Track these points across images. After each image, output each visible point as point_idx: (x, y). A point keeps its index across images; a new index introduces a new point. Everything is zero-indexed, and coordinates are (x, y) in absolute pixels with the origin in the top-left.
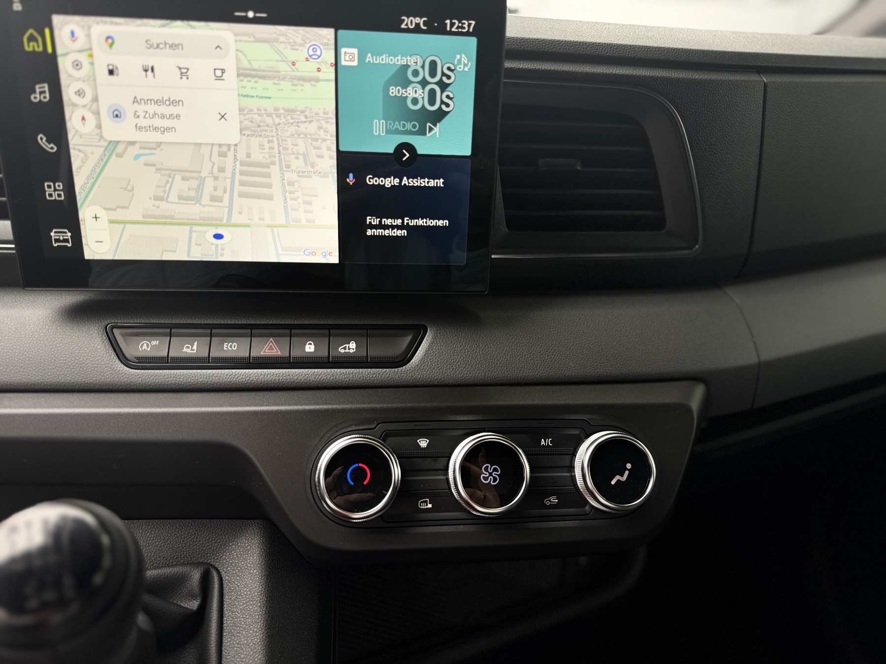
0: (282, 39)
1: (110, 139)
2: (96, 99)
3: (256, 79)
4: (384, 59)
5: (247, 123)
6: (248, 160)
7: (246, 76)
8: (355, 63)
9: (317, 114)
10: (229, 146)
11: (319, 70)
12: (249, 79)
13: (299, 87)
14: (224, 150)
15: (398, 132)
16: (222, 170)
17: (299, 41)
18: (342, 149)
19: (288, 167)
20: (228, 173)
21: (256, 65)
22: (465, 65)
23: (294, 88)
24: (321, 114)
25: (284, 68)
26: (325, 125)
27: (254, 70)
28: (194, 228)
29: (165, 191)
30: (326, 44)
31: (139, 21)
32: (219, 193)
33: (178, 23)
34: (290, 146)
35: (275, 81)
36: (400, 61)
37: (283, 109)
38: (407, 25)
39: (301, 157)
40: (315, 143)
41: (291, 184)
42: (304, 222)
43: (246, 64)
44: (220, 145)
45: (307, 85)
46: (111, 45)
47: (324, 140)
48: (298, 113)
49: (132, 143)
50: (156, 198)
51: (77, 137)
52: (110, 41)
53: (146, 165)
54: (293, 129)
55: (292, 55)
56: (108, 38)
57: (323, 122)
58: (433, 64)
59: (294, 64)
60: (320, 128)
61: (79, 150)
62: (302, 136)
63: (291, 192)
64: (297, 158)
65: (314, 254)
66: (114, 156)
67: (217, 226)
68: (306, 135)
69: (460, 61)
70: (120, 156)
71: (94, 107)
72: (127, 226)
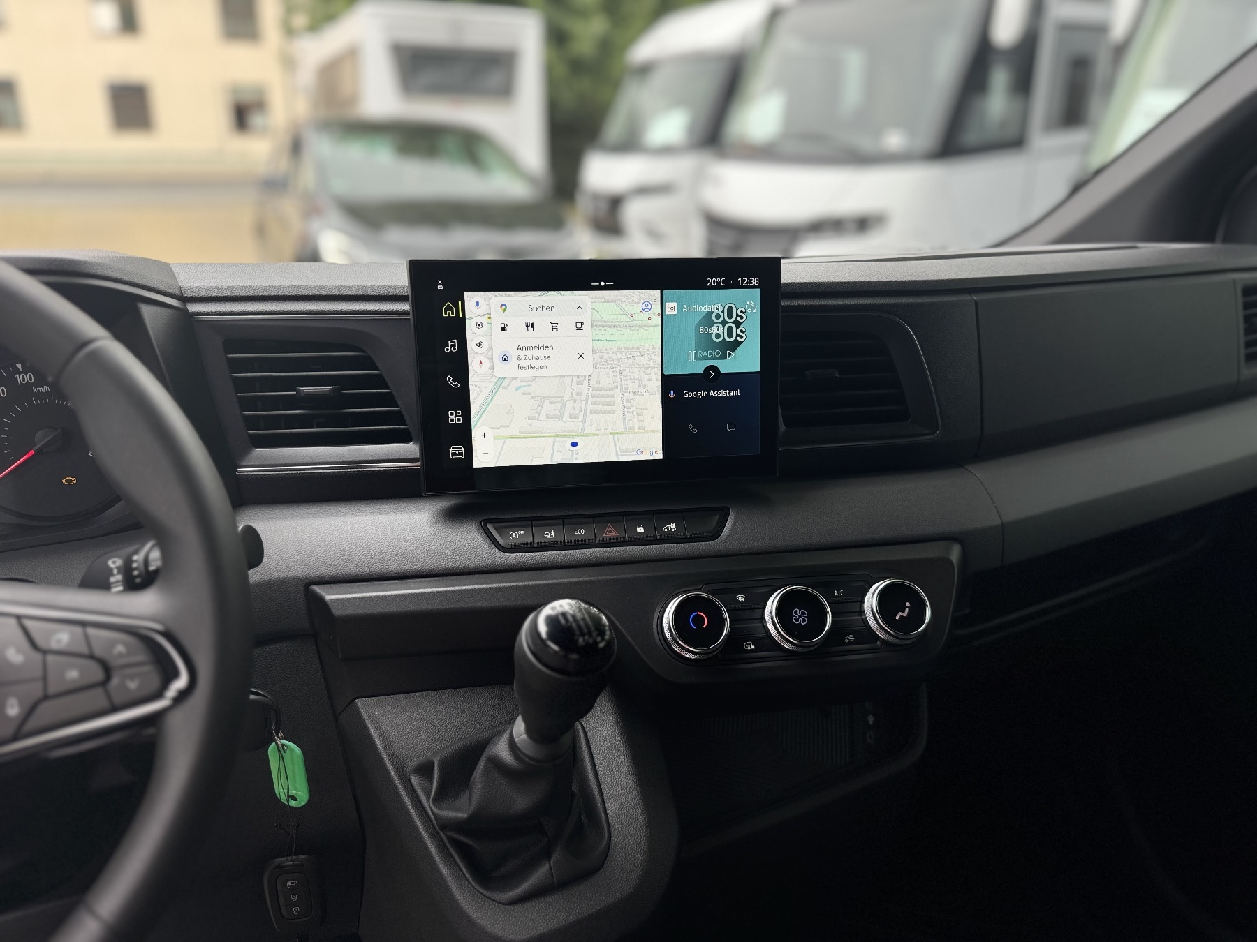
0: (624, 299)
1: (498, 376)
2: (491, 349)
3: (605, 328)
4: (696, 308)
5: (598, 360)
6: (598, 385)
7: (598, 326)
8: (675, 313)
9: (648, 350)
10: (585, 376)
11: (649, 319)
12: (601, 328)
13: (635, 332)
14: (580, 378)
15: (706, 358)
16: (579, 394)
17: (636, 300)
18: (666, 373)
19: (627, 389)
20: (584, 397)
21: (605, 318)
22: (753, 308)
23: (632, 332)
24: (651, 350)
25: (625, 318)
26: (653, 357)
27: (604, 322)
28: (557, 439)
29: (536, 413)
30: (655, 301)
31: (524, 293)
32: (577, 411)
33: (552, 292)
34: (629, 374)
35: (619, 329)
36: (706, 309)
37: (624, 348)
38: (711, 283)
39: (636, 381)
40: (646, 371)
41: (629, 401)
42: (637, 429)
43: (598, 318)
44: (578, 377)
45: (641, 329)
46: (504, 311)
47: (653, 368)
48: (634, 350)
49: (515, 378)
50: (530, 418)
51: (476, 376)
52: (504, 307)
53: (523, 394)
54: (631, 361)
55: (630, 310)
56: (502, 305)
57: (652, 355)
58: (730, 309)
59: (632, 316)
60: (650, 359)
61: (476, 386)
62: (637, 366)
63: (629, 408)
64: (633, 382)
65: (644, 453)
66: (501, 388)
67: (573, 437)
68: (640, 365)
69: (749, 306)
70: (505, 388)
71: (490, 353)
72: (508, 440)
